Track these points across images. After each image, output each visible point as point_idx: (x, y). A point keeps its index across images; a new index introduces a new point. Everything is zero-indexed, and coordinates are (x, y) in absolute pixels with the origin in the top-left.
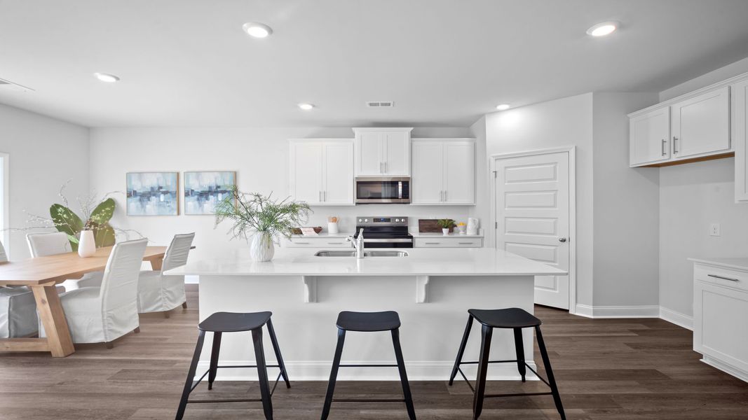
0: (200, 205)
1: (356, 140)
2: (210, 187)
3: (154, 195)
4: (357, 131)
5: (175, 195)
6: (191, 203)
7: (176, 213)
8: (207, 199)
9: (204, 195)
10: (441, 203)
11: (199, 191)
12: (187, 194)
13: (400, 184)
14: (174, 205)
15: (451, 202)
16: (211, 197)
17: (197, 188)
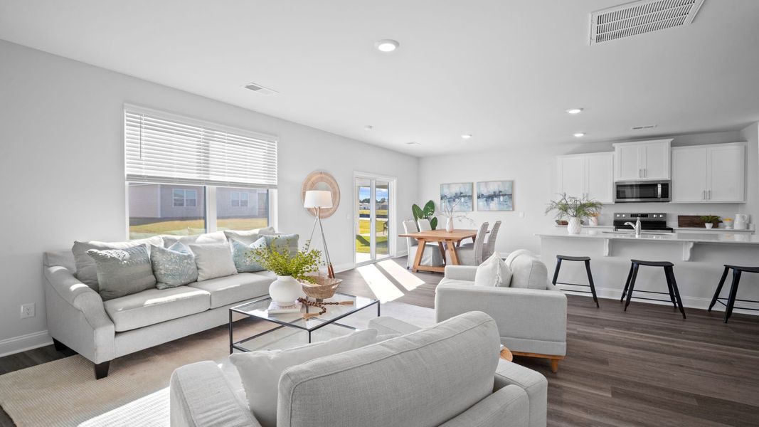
0: (488, 205)
1: (616, 153)
2: (494, 192)
3: (458, 198)
4: (616, 146)
5: (471, 197)
6: (482, 202)
7: (471, 210)
8: (493, 200)
9: (490, 198)
10: (704, 201)
11: (487, 194)
12: (479, 197)
13: (659, 186)
14: (470, 205)
15: (715, 200)
16: (495, 199)
17: (486, 194)
